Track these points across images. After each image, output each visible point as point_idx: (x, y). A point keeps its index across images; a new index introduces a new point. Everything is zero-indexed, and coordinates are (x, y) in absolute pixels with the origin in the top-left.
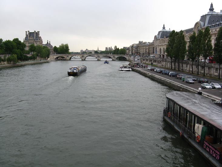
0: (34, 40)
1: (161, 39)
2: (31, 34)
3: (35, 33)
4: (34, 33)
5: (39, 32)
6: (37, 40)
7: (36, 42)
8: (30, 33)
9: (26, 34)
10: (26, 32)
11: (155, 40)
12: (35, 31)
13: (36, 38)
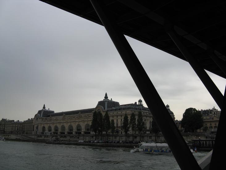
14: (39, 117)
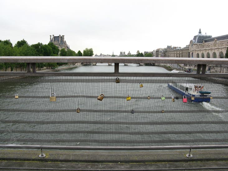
0: (59, 44)
1: (198, 44)
2: (56, 38)
3: (60, 37)
4: (58, 37)
5: (63, 36)
6: (62, 44)
7: (61, 46)
8: (54, 37)
9: (51, 38)
10: (51, 36)
11: (191, 45)
12: (60, 35)
13: (61, 42)
14: (194, 44)
